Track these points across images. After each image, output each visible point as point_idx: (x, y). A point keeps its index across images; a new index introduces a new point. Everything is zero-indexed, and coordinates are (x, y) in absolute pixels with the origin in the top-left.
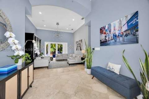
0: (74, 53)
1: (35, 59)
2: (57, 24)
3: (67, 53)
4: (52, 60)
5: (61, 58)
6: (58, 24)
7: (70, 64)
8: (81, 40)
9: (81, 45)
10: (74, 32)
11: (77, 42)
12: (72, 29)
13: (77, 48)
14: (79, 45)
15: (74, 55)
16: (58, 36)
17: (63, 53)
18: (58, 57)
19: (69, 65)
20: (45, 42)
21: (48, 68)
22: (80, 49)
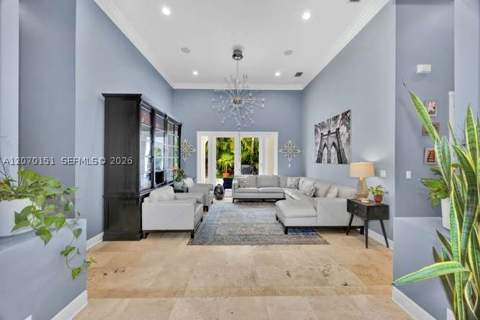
0: (303, 174)
1: (147, 195)
2: (234, 56)
3: (276, 174)
4: (219, 198)
5: (251, 192)
6: (237, 54)
7: (287, 230)
8: (345, 114)
9: (343, 139)
10: (307, 88)
11: (322, 126)
12: (299, 74)
13: (320, 154)
14: (332, 139)
15: (306, 184)
16: (240, 102)
17: (260, 173)
18: (242, 189)
19: (286, 233)
20: (199, 133)
21: (192, 237)
22: (334, 157)
